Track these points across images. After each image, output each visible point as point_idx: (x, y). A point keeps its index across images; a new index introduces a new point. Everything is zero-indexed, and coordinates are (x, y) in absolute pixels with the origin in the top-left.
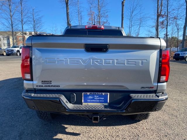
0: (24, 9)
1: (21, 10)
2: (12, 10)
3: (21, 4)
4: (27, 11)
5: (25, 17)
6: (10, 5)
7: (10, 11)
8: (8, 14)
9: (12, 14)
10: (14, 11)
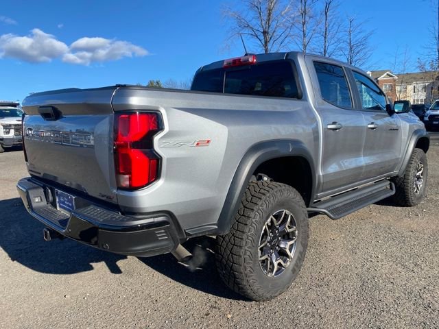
0: (331, 25)
1: (324, 30)
2: (306, 32)
3: (326, 14)
4: (337, 28)
5: (333, 42)
6: (304, 23)
7: (304, 35)
8: (298, 43)
9: (306, 40)
10: (310, 34)
